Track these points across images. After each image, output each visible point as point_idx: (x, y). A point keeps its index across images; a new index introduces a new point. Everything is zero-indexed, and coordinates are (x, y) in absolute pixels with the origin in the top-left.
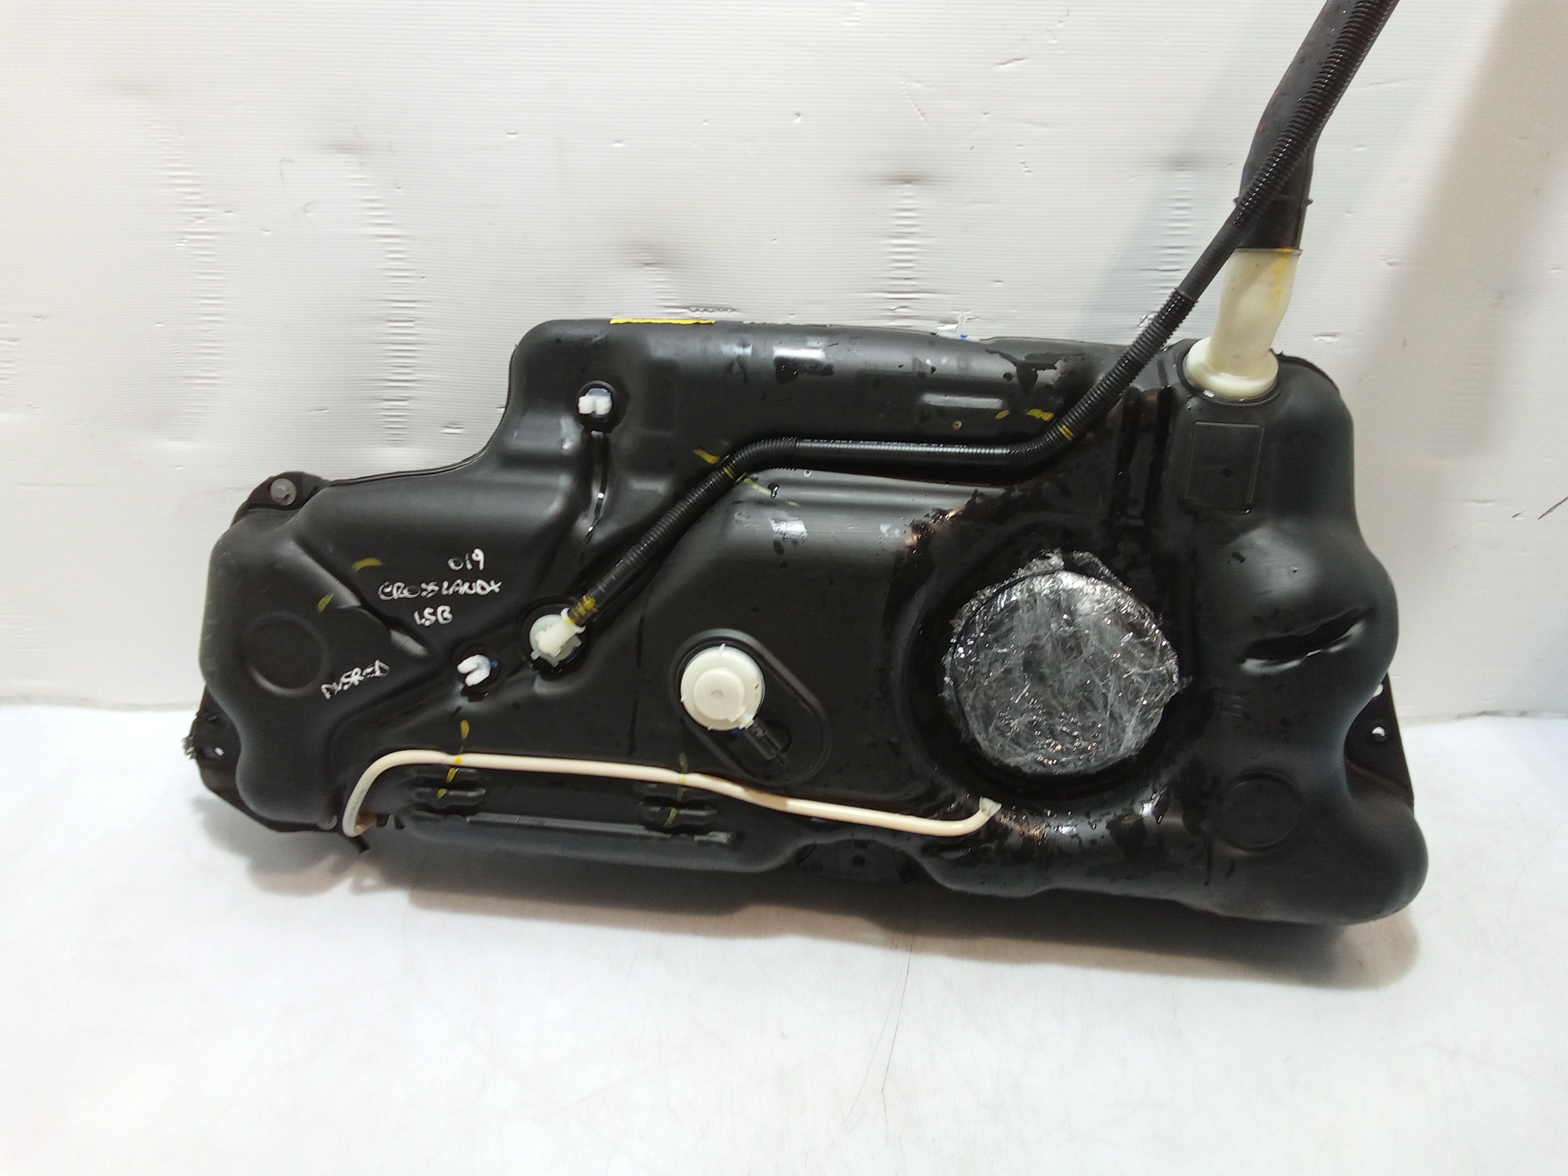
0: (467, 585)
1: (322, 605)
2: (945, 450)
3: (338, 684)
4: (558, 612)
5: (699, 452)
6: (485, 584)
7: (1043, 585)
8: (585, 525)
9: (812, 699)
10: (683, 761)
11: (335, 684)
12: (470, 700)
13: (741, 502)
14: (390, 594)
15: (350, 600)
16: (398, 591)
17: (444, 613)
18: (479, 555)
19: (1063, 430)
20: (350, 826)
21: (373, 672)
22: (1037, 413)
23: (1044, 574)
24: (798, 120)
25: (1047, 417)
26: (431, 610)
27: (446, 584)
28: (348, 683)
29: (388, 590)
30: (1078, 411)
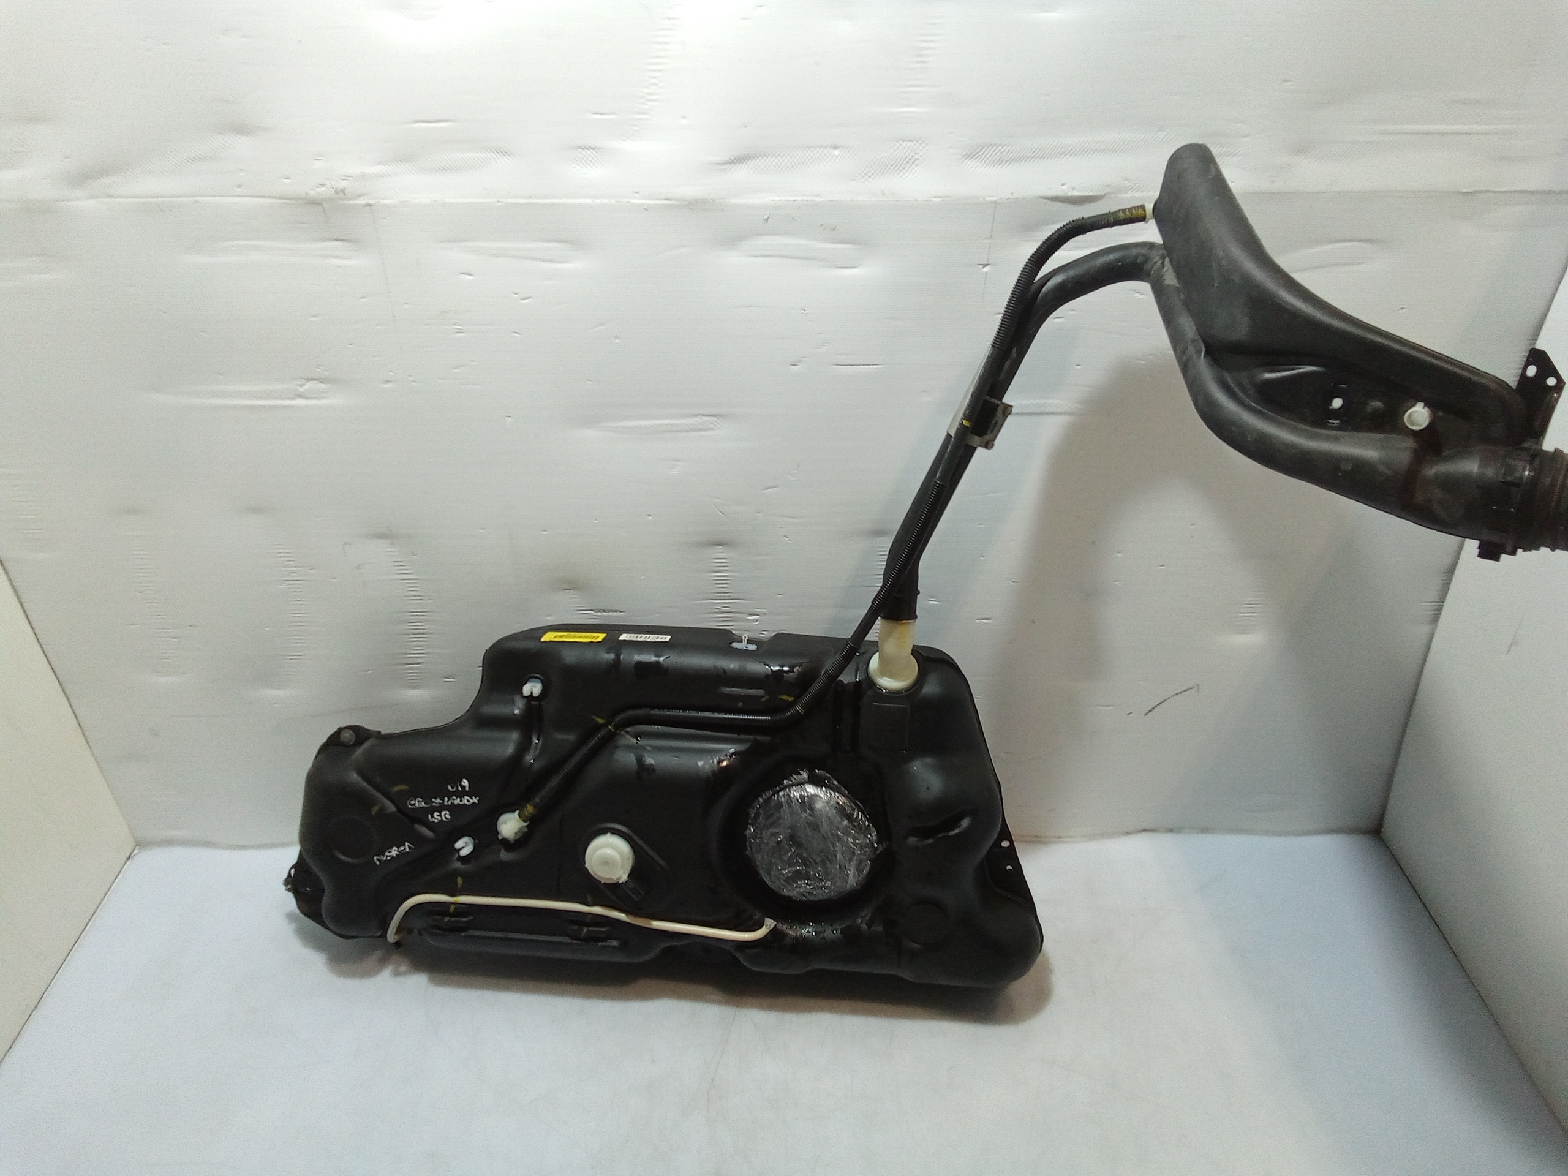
0: (458, 800)
1: (374, 810)
2: (734, 717)
3: (383, 856)
4: (513, 811)
5: (594, 717)
6: (469, 799)
7: (795, 793)
8: (529, 759)
9: (662, 863)
10: (589, 900)
11: (382, 856)
12: (462, 864)
13: (618, 747)
14: (414, 804)
15: (391, 808)
16: (419, 803)
17: (446, 814)
18: (465, 783)
19: (798, 708)
20: (391, 937)
21: (405, 849)
22: (785, 697)
23: (797, 785)
24: (650, 518)
25: (791, 699)
26: (438, 814)
27: (446, 799)
28: (389, 856)
29: (413, 802)
30: (806, 698)
